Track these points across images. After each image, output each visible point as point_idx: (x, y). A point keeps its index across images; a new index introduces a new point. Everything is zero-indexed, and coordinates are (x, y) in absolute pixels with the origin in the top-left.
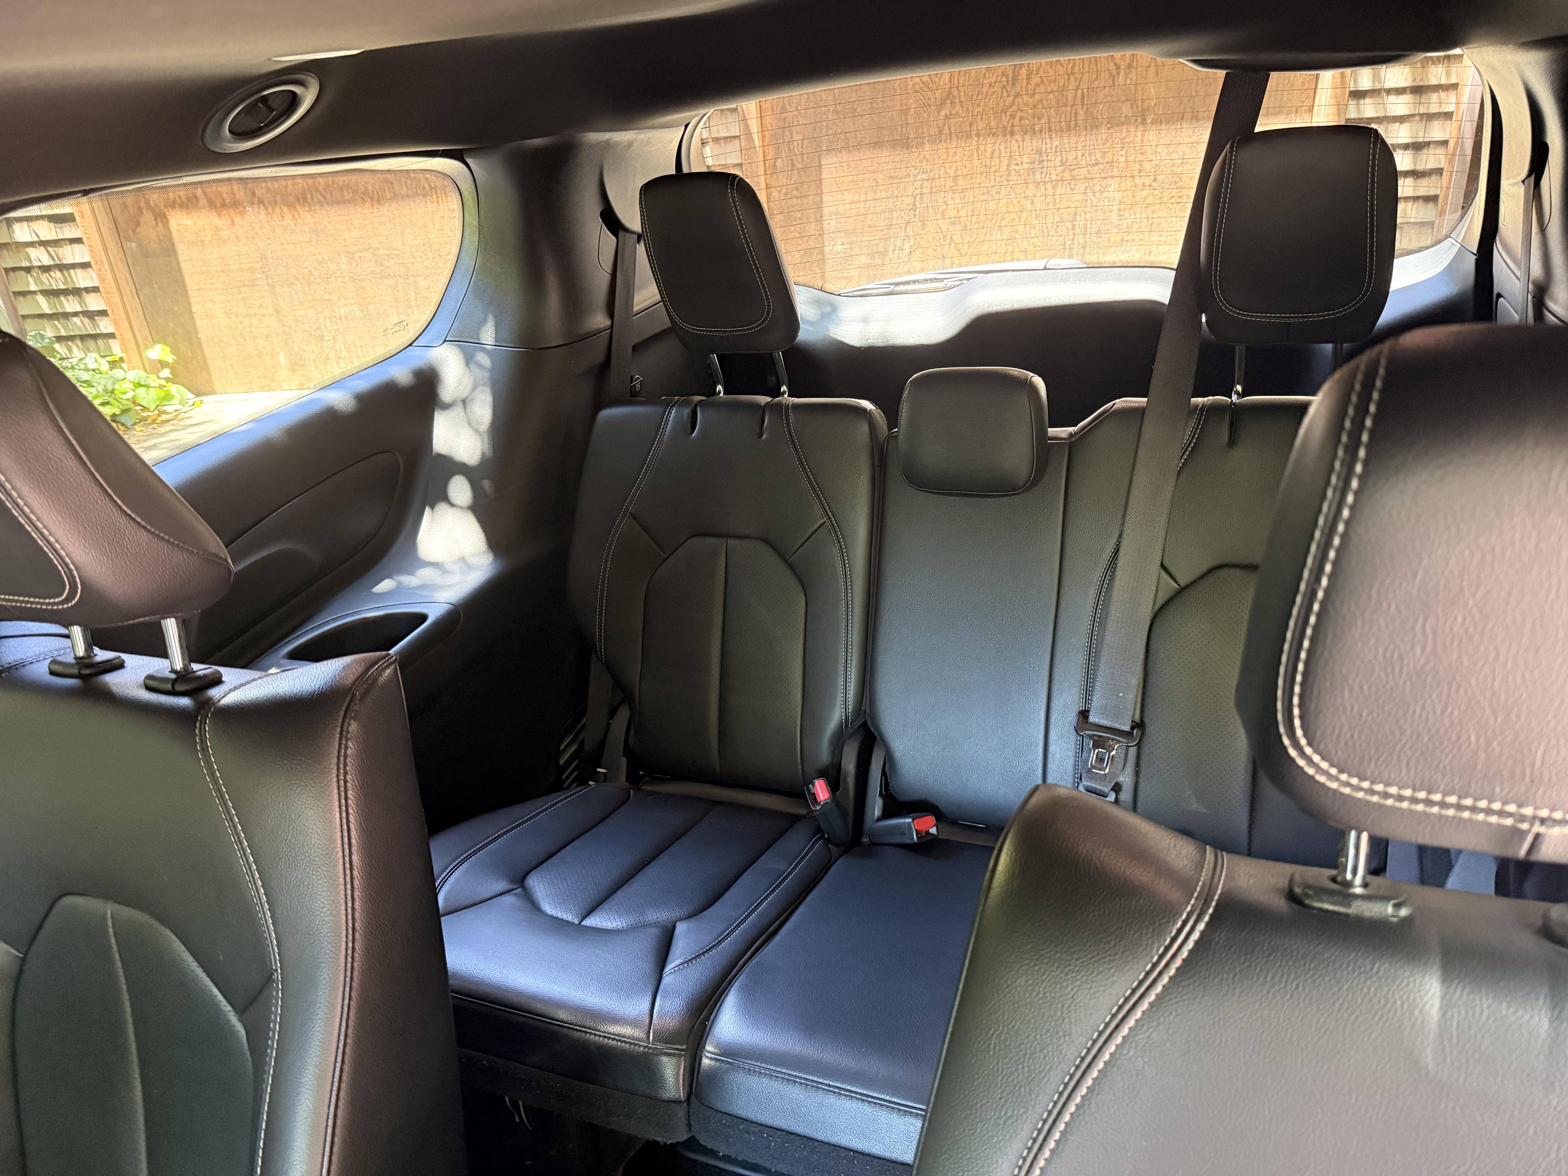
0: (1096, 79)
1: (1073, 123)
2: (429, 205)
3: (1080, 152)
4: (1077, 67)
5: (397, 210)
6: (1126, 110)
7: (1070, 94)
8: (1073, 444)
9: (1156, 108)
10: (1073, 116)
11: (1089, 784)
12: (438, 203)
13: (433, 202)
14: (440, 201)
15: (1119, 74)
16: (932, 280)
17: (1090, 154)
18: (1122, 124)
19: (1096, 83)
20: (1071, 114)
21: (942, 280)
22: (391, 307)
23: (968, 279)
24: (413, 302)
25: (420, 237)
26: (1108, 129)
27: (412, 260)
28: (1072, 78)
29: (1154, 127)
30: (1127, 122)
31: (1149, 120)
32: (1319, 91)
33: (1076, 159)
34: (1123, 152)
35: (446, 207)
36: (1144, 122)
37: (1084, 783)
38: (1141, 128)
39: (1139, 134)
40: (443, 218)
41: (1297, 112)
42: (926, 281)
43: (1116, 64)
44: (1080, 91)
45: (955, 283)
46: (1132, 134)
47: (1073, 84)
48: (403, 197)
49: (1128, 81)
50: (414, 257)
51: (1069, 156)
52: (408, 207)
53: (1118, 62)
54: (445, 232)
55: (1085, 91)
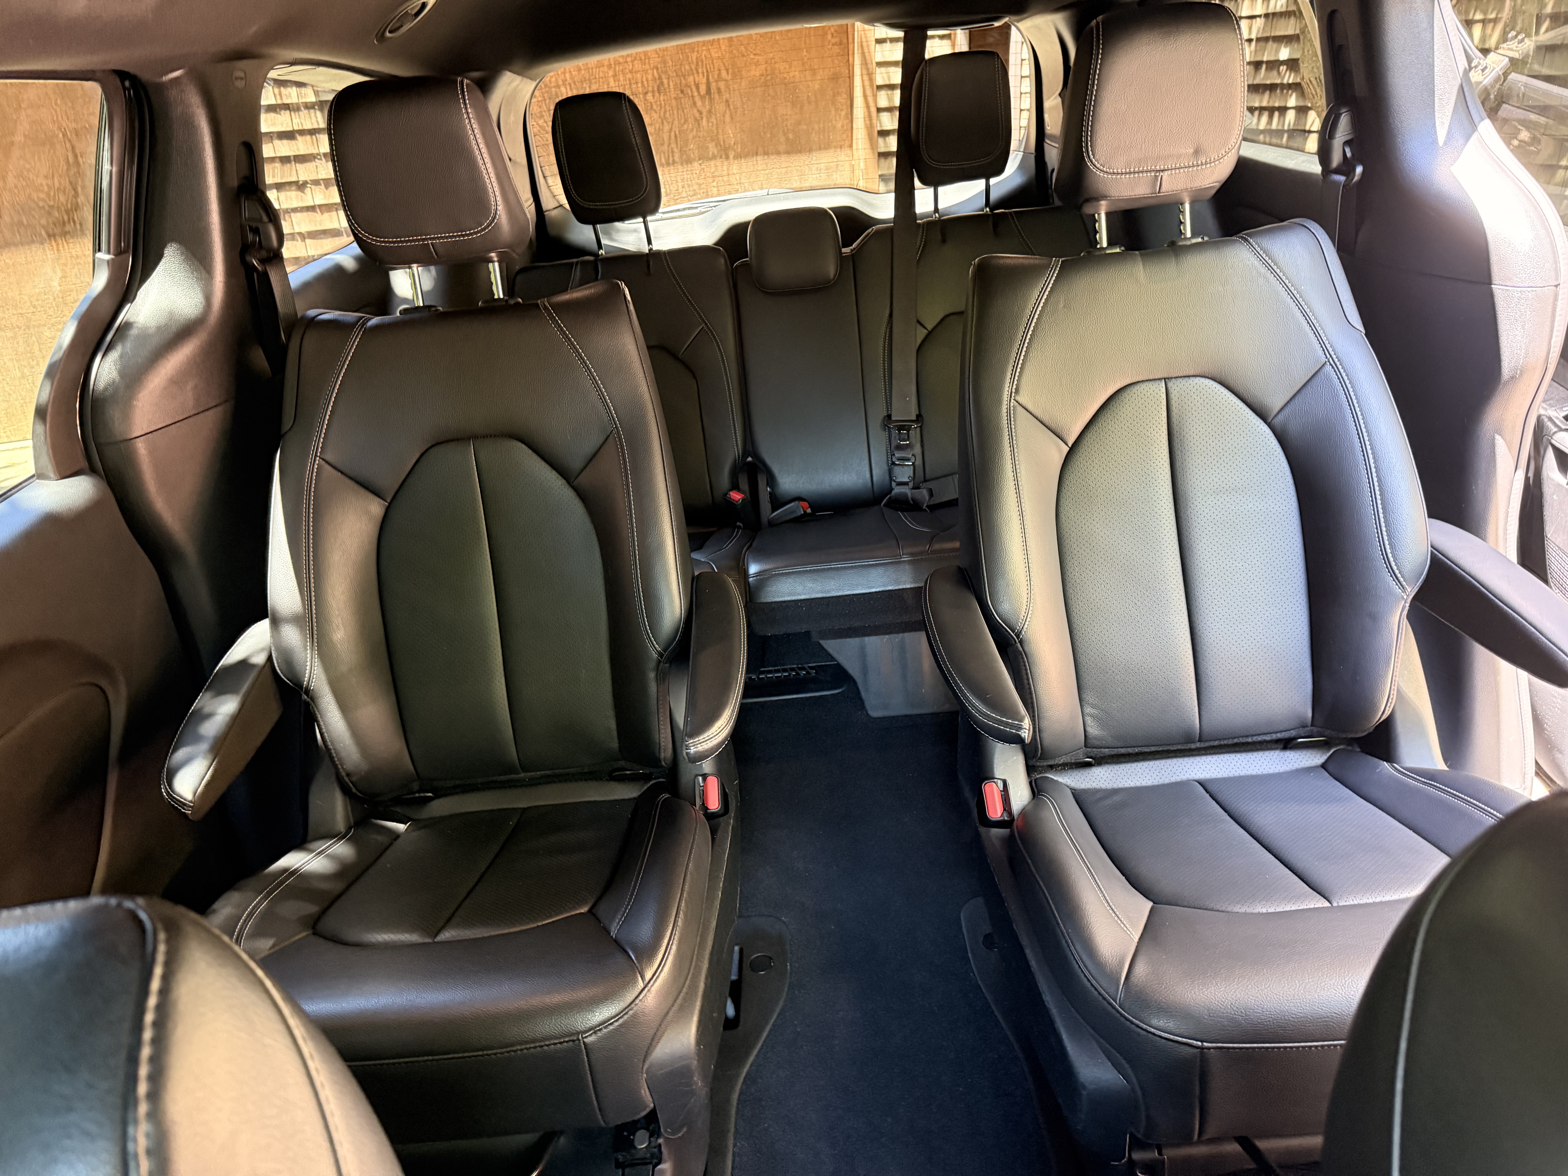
0: (685, 123)
1: (671, 159)
2: (48, 253)
3: (680, 185)
4: (668, 113)
5: (10, 259)
6: (712, 148)
7: (666, 137)
8: (853, 256)
9: (735, 147)
10: (670, 154)
11: (899, 455)
12: (58, 250)
13: (53, 249)
14: (61, 248)
15: (702, 119)
16: (689, 208)
17: (689, 186)
18: (711, 159)
19: (686, 126)
20: (668, 152)
21: (697, 208)
22: (11, 360)
23: (715, 206)
24: (37, 353)
25: (41, 286)
26: (700, 164)
27: (32, 309)
28: (665, 123)
29: (736, 161)
30: (714, 157)
31: (731, 156)
32: (854, 131)
33: (677, 190)
34: (715, 184)
35: (68, 255)
36: (727, 158)
37: (896, 455)
38: (726, 163)
39: (725, 168)
40: (66, 265)
41: (841, 147)
42: (684, 209)
43: (698, 111)
44: (673, 134)
45: (706, 209)
46: (720, 168)
47: (667, 127)
48: (15, 245)
49: (710, 124)
50: (34, 307)
51: (671, 188)
52: (23, 256)
53: (700, 109)
54: (69, 279)
55: (677, 132)
